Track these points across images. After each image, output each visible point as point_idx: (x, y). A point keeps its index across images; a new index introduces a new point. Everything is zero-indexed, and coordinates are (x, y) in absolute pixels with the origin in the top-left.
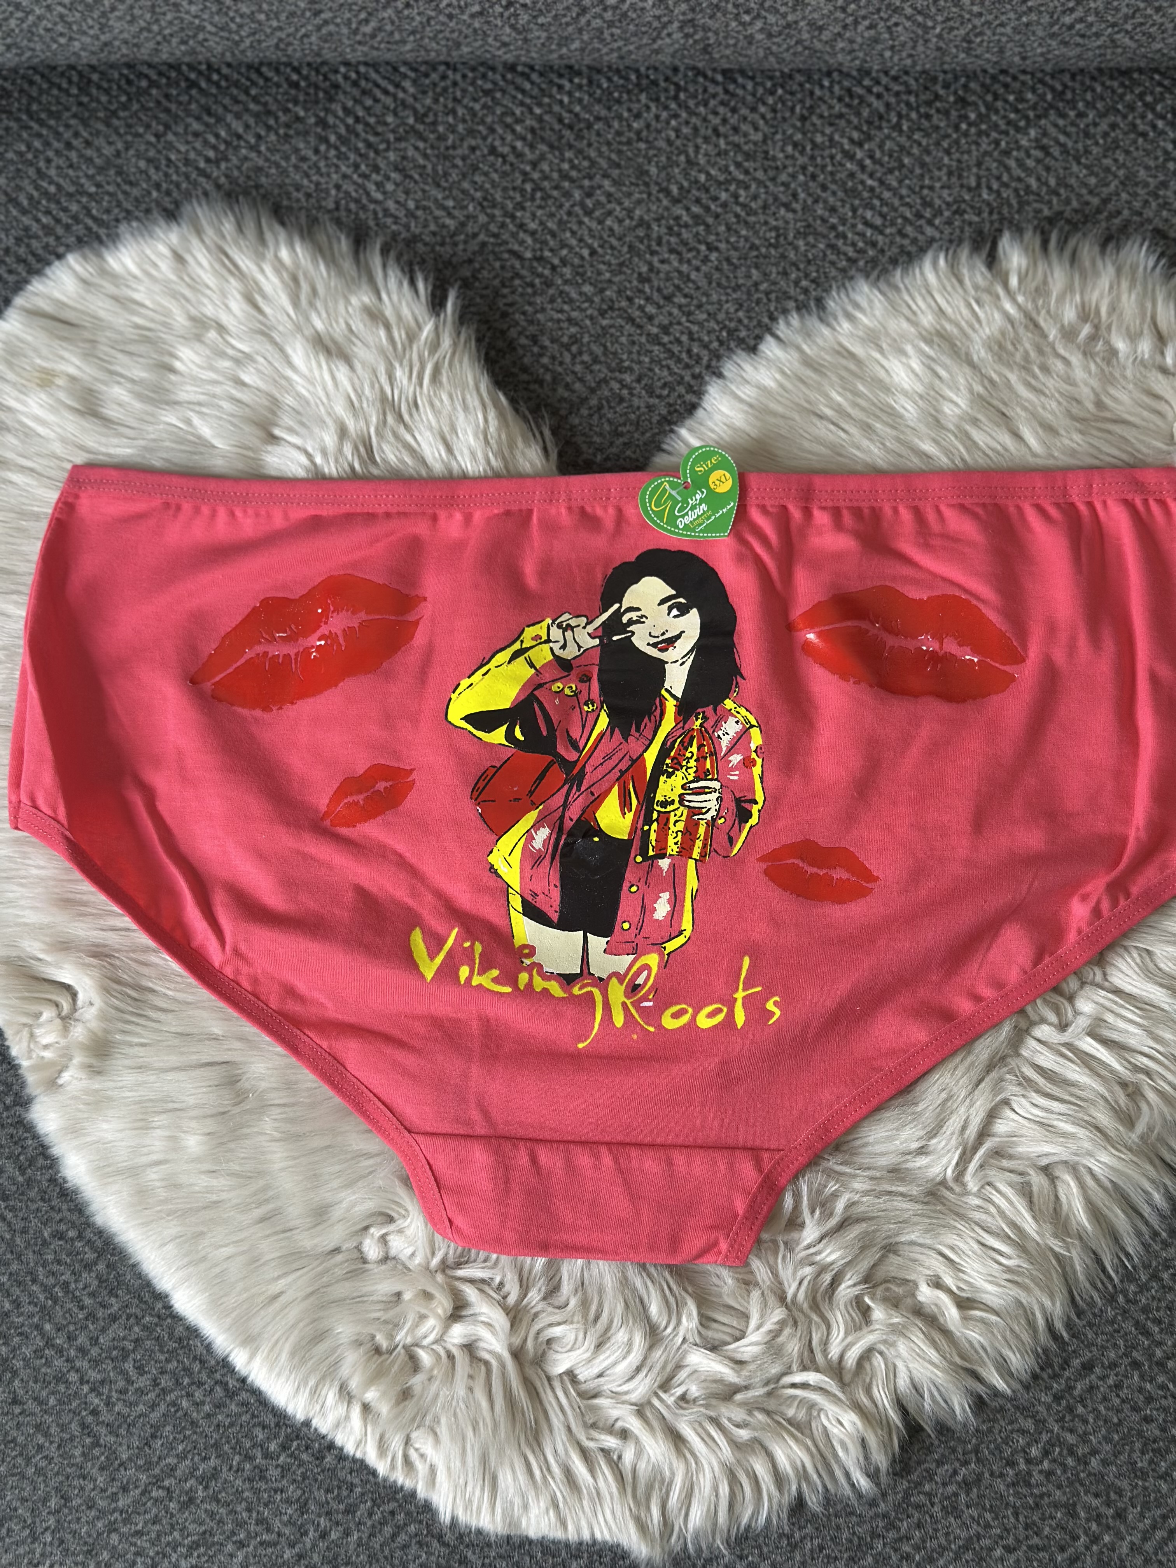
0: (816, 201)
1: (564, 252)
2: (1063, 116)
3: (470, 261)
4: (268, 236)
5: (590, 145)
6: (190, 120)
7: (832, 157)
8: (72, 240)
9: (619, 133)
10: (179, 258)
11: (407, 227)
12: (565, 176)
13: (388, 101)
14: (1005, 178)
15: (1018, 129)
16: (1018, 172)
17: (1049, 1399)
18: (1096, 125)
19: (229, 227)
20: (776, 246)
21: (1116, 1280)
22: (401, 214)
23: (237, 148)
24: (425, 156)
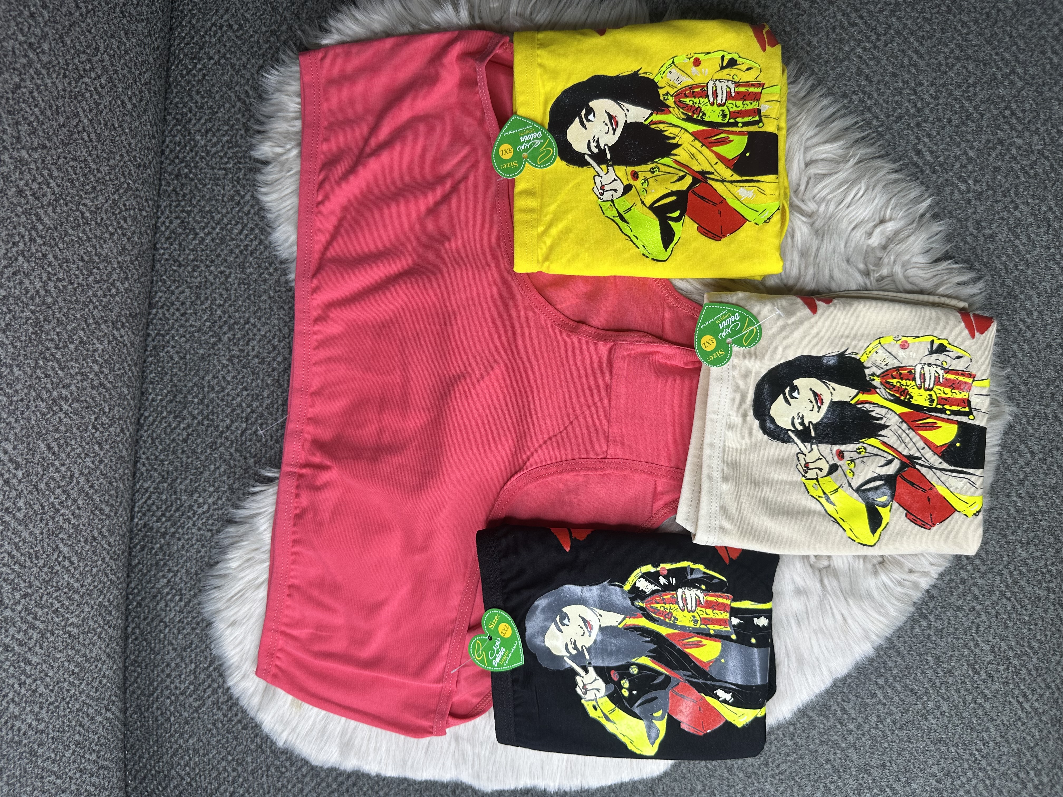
0: (226, 261)
1: (244, 405)
2: (190, 120)
3: (245, 458)
4: (223, 572)
5: (186, 386)
6: (159, 608)
7: (202, 250)
8: (221, 680)
9: (180, 370)
10: (233, 624)
11: (224, 492)
12: (201, 402)
13: (154, 496)
14: (222, 154)
15: (196, 146)
16: (219, 147)
17: (934, 176)
18: (197, 102)
19: (216, 594)
20: (249, 285)
21: (870, 131)
22: (216, 495)
23: (175, 583)
24: (186, 478)
